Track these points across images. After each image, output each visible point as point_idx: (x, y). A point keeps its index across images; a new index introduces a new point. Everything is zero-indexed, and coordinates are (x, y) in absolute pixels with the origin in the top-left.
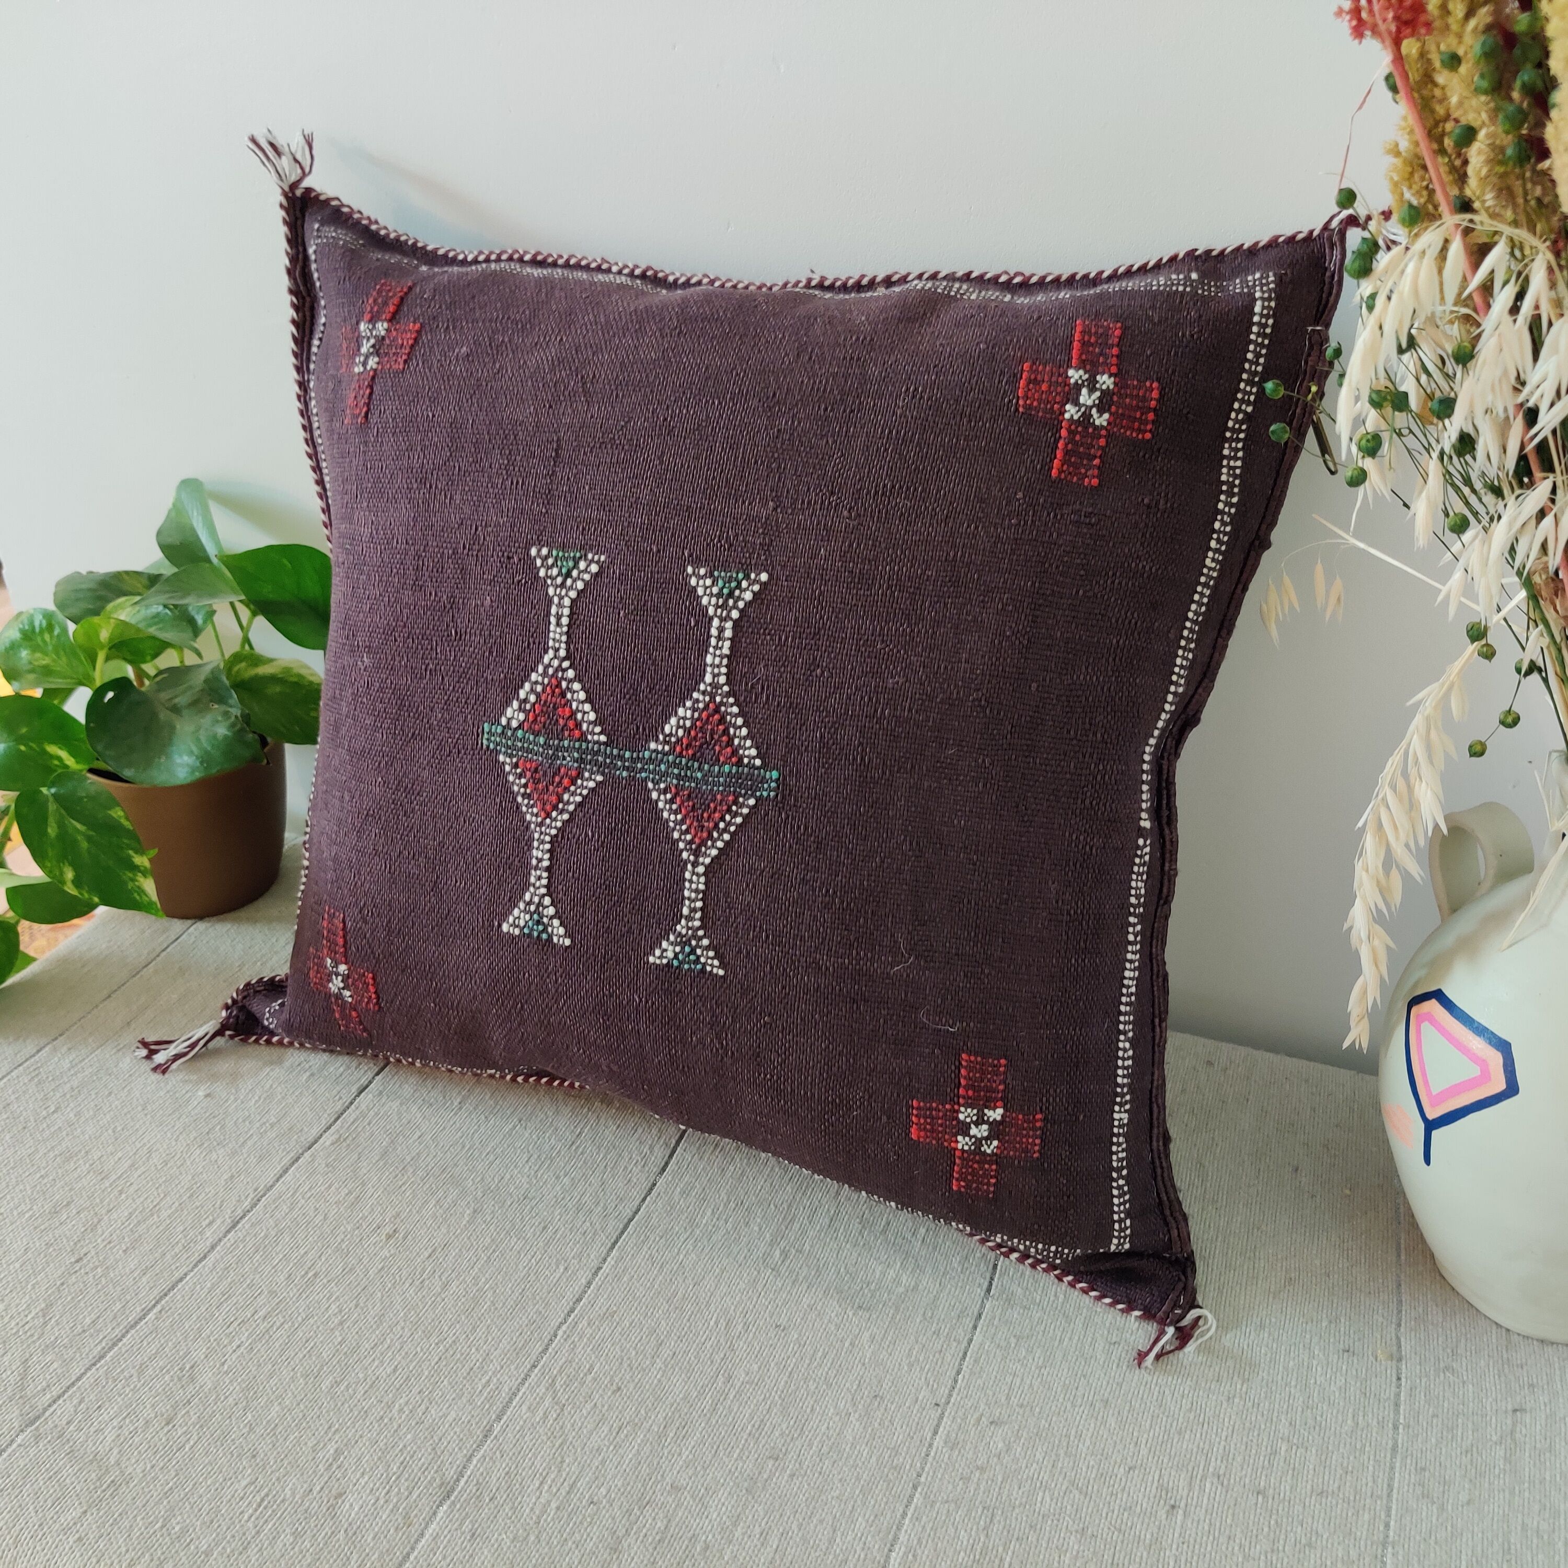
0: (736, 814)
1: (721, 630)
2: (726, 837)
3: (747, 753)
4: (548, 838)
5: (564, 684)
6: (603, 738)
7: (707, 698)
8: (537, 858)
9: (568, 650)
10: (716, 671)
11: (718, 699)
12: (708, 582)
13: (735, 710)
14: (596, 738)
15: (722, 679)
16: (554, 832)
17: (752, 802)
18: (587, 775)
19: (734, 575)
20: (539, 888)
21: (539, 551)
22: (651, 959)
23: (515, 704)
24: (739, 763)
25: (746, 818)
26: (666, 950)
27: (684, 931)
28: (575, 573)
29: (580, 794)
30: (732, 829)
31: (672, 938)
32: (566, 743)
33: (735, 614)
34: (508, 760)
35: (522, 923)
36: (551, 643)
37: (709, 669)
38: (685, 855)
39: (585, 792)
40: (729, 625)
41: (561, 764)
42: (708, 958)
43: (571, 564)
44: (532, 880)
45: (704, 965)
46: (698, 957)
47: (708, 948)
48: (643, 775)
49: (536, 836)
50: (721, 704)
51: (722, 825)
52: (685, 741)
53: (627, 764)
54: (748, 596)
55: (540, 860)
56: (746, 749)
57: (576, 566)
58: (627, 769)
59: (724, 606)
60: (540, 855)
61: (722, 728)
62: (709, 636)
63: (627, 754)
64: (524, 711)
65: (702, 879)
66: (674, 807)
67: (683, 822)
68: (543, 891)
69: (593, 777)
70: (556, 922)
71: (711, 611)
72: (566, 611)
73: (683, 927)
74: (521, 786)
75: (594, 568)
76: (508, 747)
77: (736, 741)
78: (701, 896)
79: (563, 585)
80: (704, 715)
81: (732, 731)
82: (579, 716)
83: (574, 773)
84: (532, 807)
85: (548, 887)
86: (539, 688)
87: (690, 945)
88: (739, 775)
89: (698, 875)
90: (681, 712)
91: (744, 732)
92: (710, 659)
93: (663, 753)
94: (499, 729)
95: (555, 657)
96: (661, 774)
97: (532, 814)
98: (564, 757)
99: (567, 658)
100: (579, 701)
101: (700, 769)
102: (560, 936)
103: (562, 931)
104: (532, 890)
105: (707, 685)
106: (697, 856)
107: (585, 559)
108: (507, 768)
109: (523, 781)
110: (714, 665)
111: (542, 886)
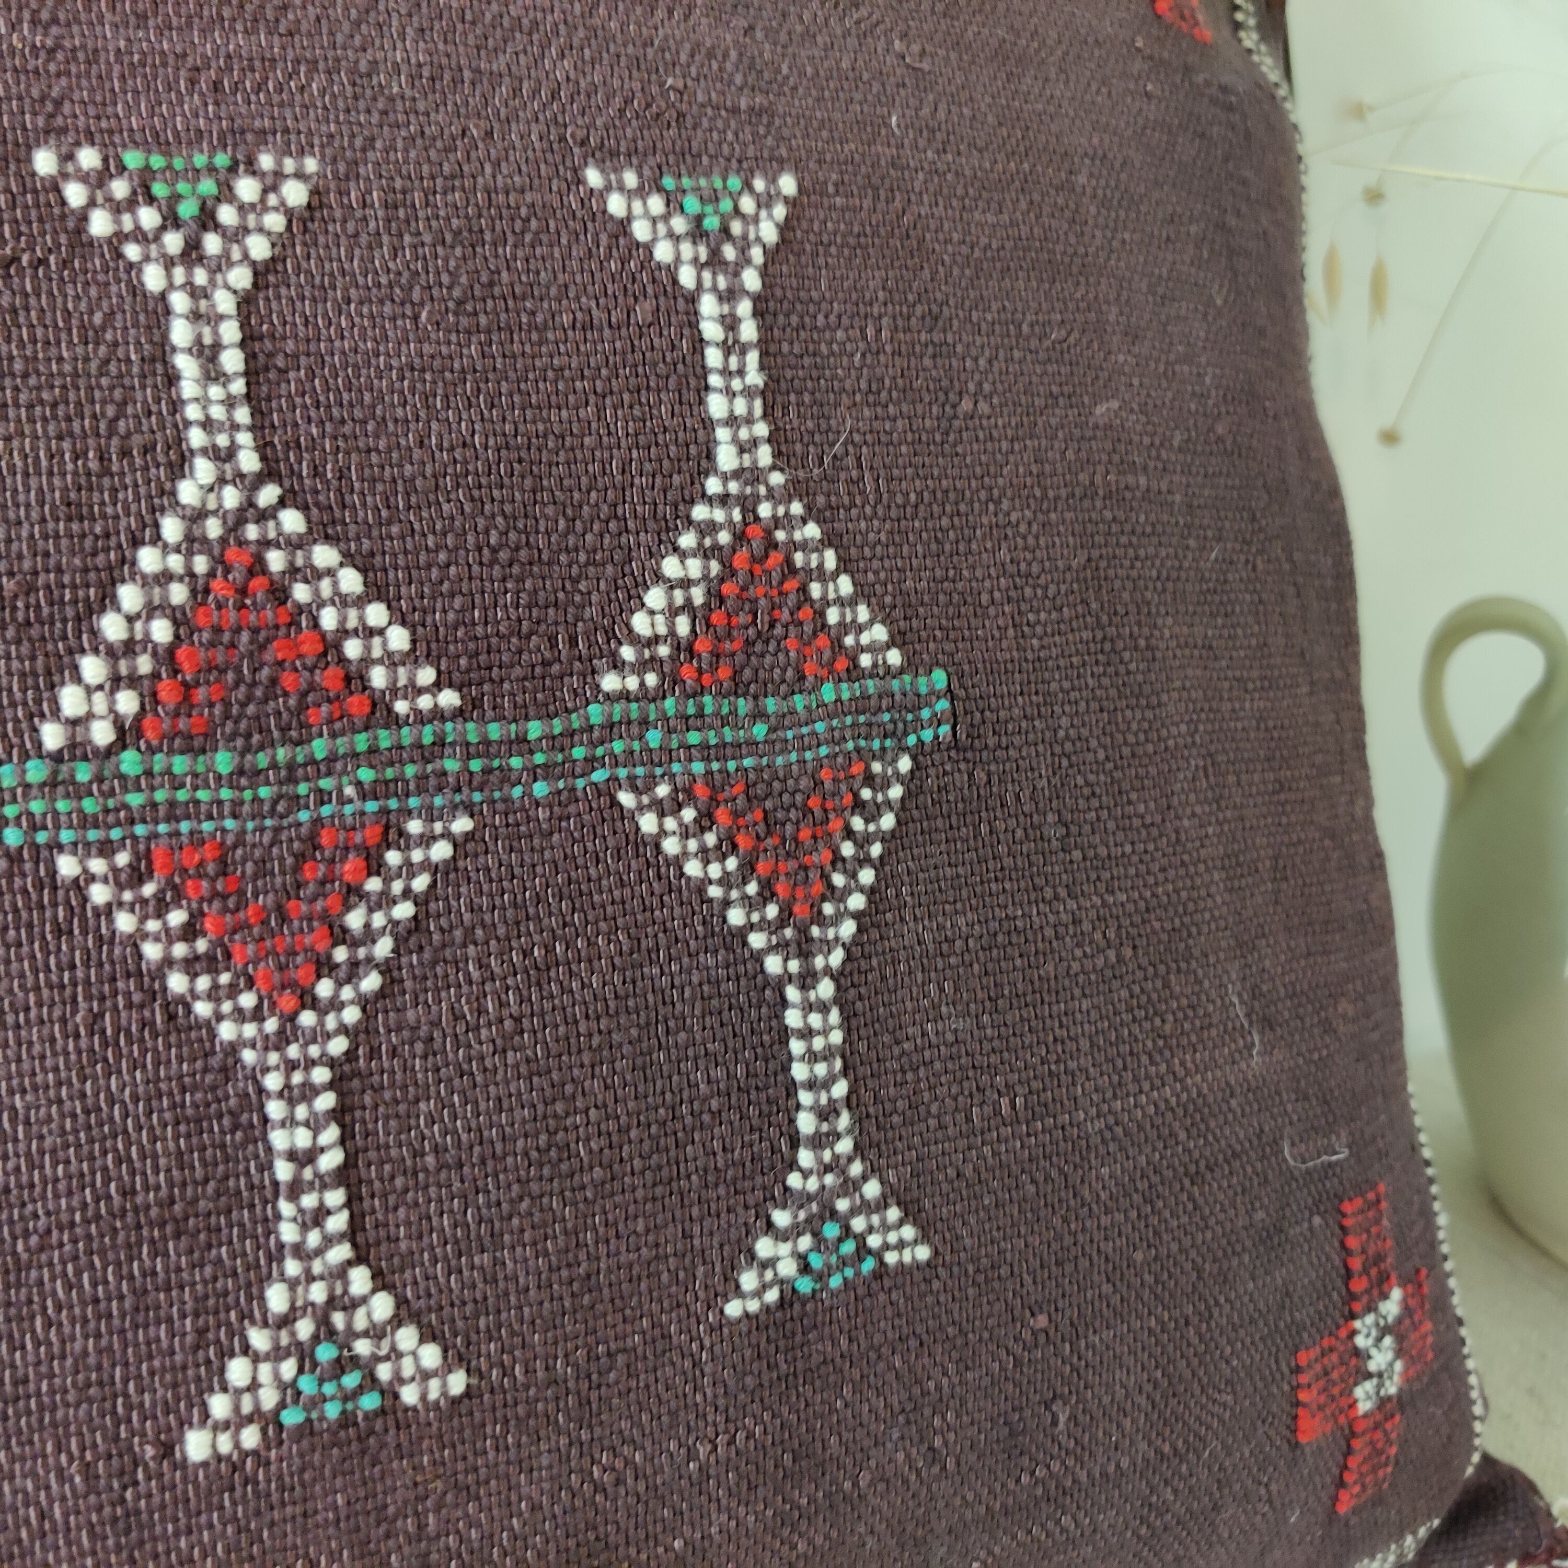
0: (872, 813)
1: (730, 323)
2: (867, 876)
3: (865, 639)
4: (321, 1075)
5: (276, 560)
6: (449, 698)
7: (737, 515)
8: (292, 1155)
9: (263, 448)
10: (744, 434)
11: (765, 510)
12: (656, 204)
13: (812, 531)
14: (425, 702)
15: (764, 455)
16: (338, 1046)
17: (905, 764)
18: (415, 827)
19: (718, 184)
20: (319, 1252)
21: (69, 157)
22: (733, 1309)
23: (91, 668)
24: (854, 673)
25: (902, 808)
26: (771, 1263)
27: (812, 1184)
28: (227, 215)
29: (407, 893)
30: (876, 850)
31: (782, 1218)
33: (751, 280)
34: (97, 865)
35: (269, 1398)
36: (196, 438)
37: (722, 434)
38: (773, 964)
39: (420, 883)
40: (744, 308)
41: (317, 822)
42: (886, 1228)
43: (207, 186)
44: (288, 1233)
45: (878, 1255)
46: (861, 1239)
47: (882, 1205)
48: (599, 776)
49: (273, 1082)
50: (776, 522)
51: (847, 849)
52: (703, 646)
53: (539, 758)
54: (769, 232)
55: (309, 1157)
56: (860, 629)
57: (226, 193)
58: (547, 772)
59: (715, 261)
60: (303, 1139)
61: (791, 585)
62: (699, 343)
63: (535, 729)
64: (133, 681)
65: (834, 1016)
66: (711, 839)
67: (748, 868)
68: (340, 1253)
69: (438, 827)
70: (407, 1337)
71: (687, 277)
72: (230, 332)
73: (806, 1174)
74: (168, 937)
76: (86, 822)
77: (833, 616)
78: (838, 1064)
79: (191, 255)
80: (741, 560)
81: (815, 590)
82: (352, 649)
83: (371, 834)
84: (233, 991)
85: (353, 1233)
86: (178, 593)
87: (833, 1214)
88: (861, 704)
89: (823, 1008)
90: (671, 567)
91: (845, 585)
92: (716, 406)
93: (644, 696)
94: (36, 771)
95: (222, 481)
96: (649, 757)
97: (240, 1015)
98: (322, 797)
99: (268, 474)
100: (342, 601)
101: (759, 715)
102: (425, 1375)
103: (431, 1355)
104: (292, 1267)
105: (725, 478)
106: (805, 955)
107: (252, 169)
108: (99, 894)
109: (177, 918)
110: (732, 421)
111: (329, 1241)
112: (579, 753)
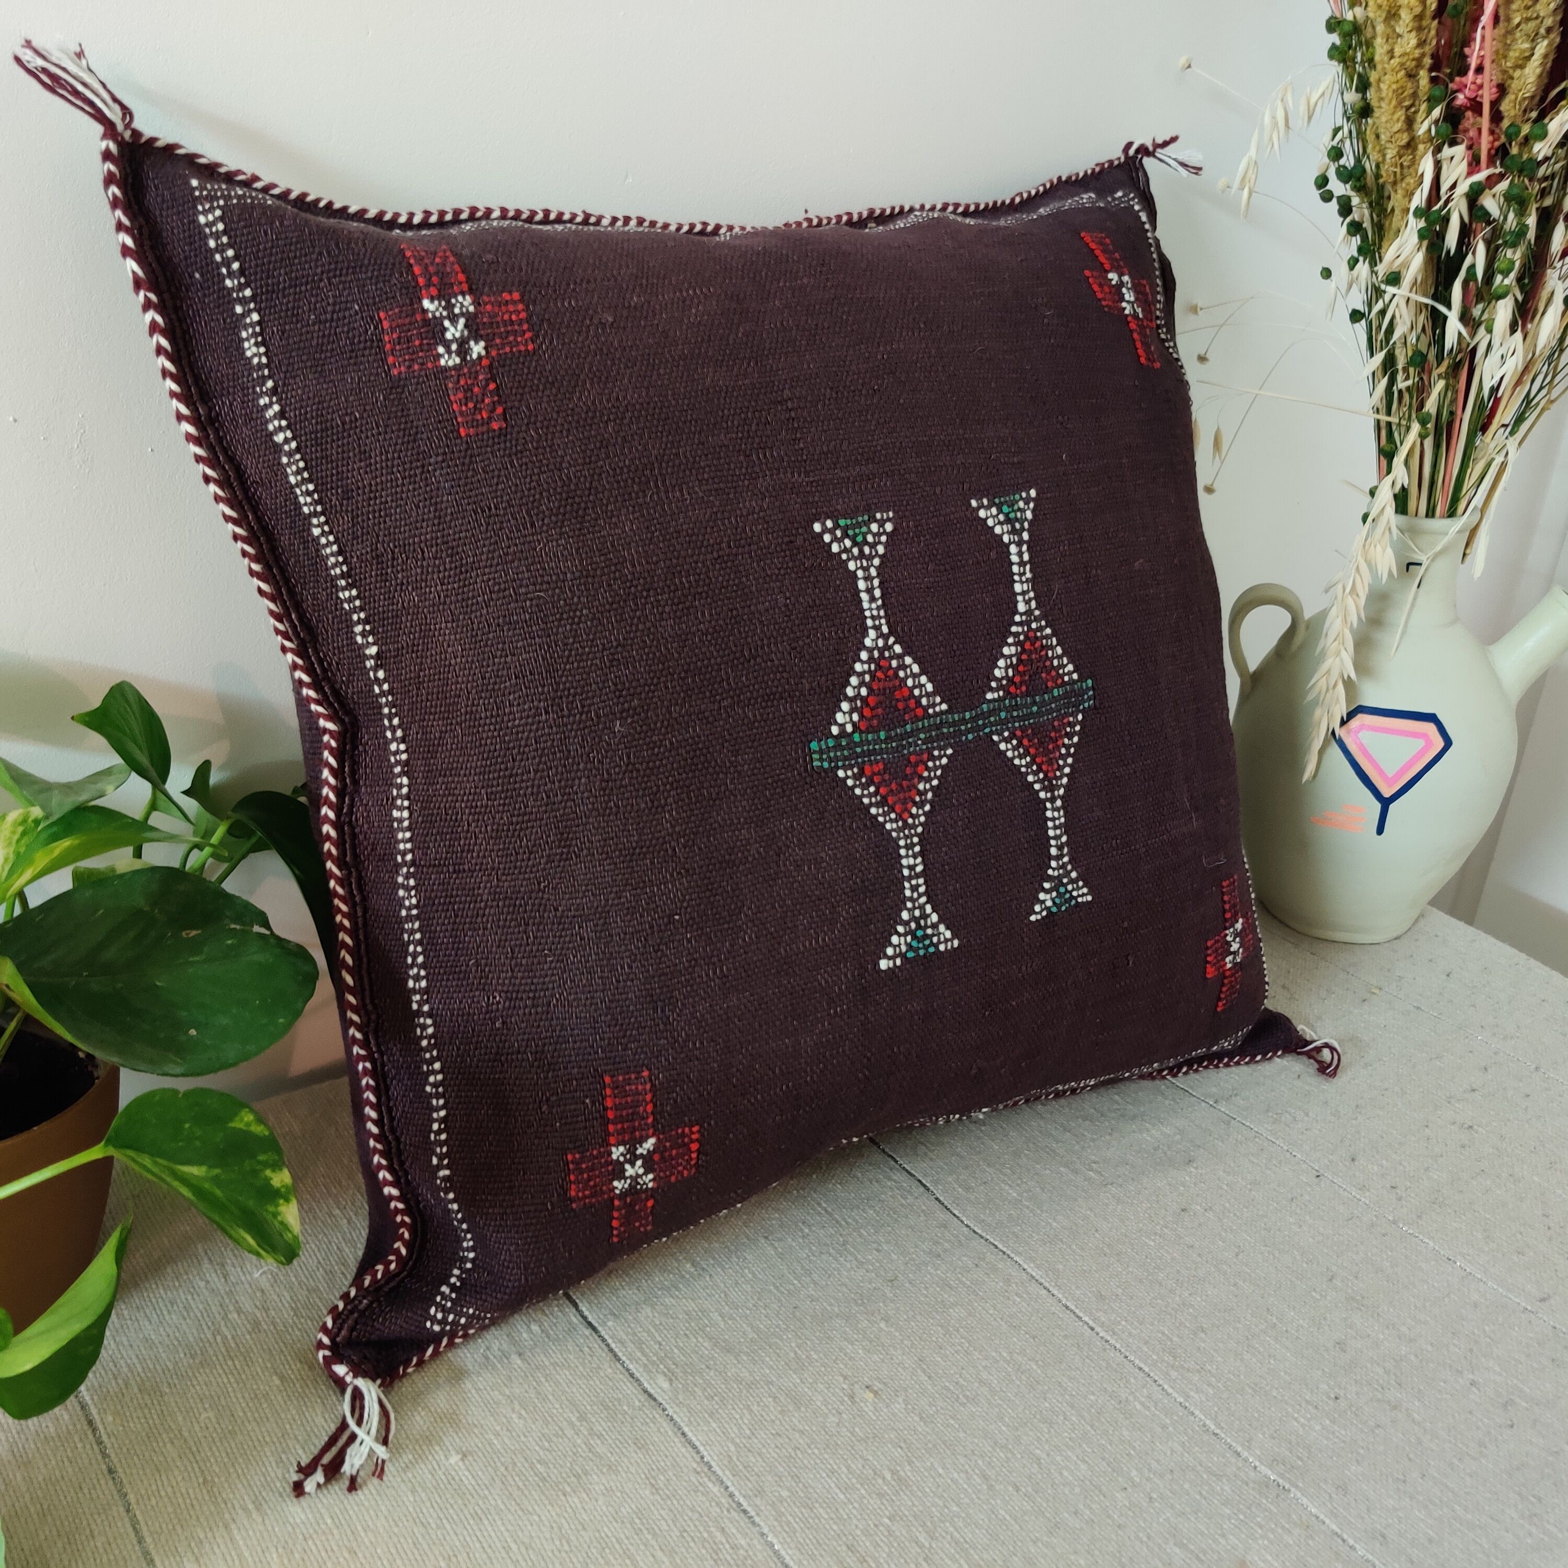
0: (1070, 737)
1: (1020, 554)
2: (1070, 760)
3: (1066, 670)
4: (916, 840)
5: (894, 663)
6: (944, 707)
7: (1025, 628)
8: (908, 867)
9: (889, 624)
10: (1026, 597)
11: (1034, 625)
12: (994, 511)
13: (1048, 631)
14: (937, 709)
15: (1033, 604)
16: (920, 829)
17: (1080, 717)
18: (936, 753)
19: (1012, 498)
20: (917, 899)
21: (824, 524)
22: (1033, 918)
23: (845, 706)
24: (1063, 684)
25: (1080, 734)
26: (1044, 902)
27: (1056, 873)
28: (870, 538)
29: (935, 776)
30: (1072, 750)
32: (908, 728)
33: (1026, 536)
34: (849, 773)
35: (903, 948)
36: (869, 622)
37: (1020, 598)
38: (1042, 795)
39: (939, 772)
40: (1024, 548)
41: (910, 753)
42: (1078, 889)
43: (863, 529)
44: (908, 893)
45: (1076, 899)
46: (1071, 893)
47: (1077, 880)
48: (987, 730)
49: (902, 843)
50: (1037, 629)
51: (1064, 751)
52: (1017, 679)
53: (969, 725)
54: (1029, 515)
55: (911, 868)
56: (1064, 667)
57: (869, 530)
58: (972, 730)
59: (1014, 530)
61: (1043, 653)
62: (1011, 564)
63: (968, 715)
64: (857, 709)
65: (1061, 812)
66: (1022, 750)
67: (1033, 761)
68: (923, 899)
69: (943, 752)
70: (942, 928)
71: (1006, 539)
72: (876, 582)
73: (1054, 870)
74: (870, 795)
75: (889, 527)
76: (845, 758)
77: (1056, 663)
78: (1063, 830)
79: (862, 555)
80: (1027, 645)
81: (1050, 653)
82: (917, 692)
83: (924, 756)
84: (889, 813)
85: (926, 893)
86: (867, 678)
87: (1062, 884)
88: (1065, 695)
89: (1058, 810)
90: (1006, 651)
91: (1059, 650)
92: (1018, 588)
93: (999, 699)
94: (831, 743)
95: (878, 638)
96: (1002, 722)
97: (891, 821)
98: (910, 744)
99: (891, 633)
100: (914, 676)
101: (1034, 703)
102: (946, 941)
103: (948, 934)
104: (909, 905)
105: (1021, 615)
106: (1052, 791)
107: (876, 521)
108: (850, 782)
109: (872, 789)
110: (1024, 593)
111: (920, 896)
112: (980, 722)
